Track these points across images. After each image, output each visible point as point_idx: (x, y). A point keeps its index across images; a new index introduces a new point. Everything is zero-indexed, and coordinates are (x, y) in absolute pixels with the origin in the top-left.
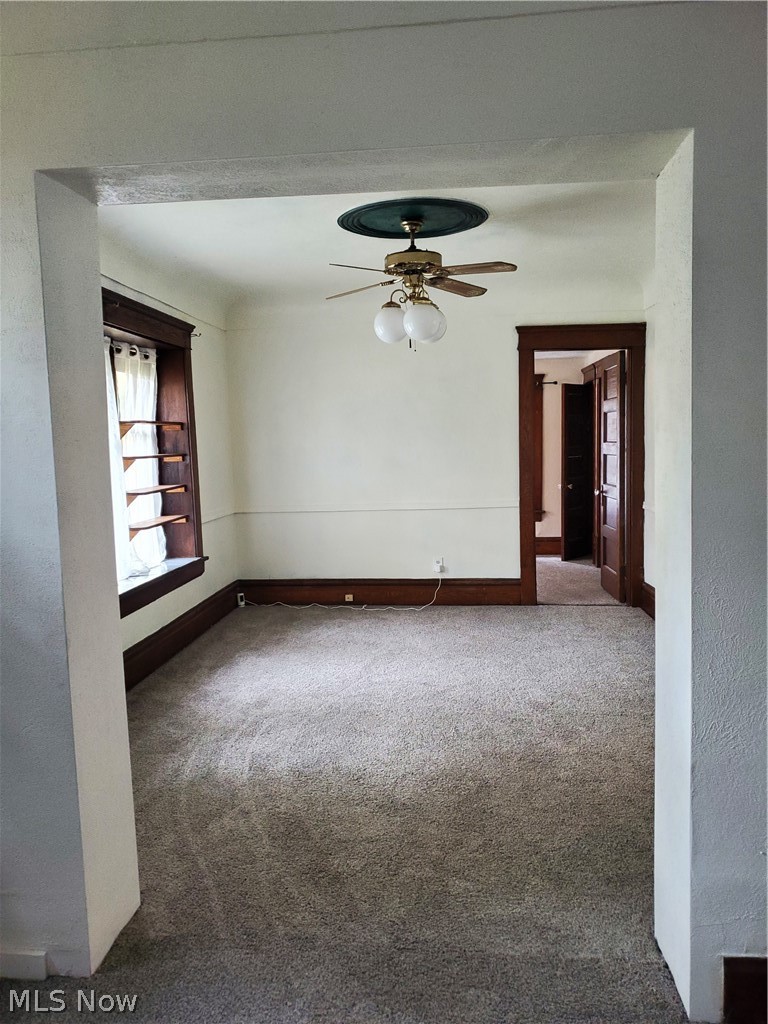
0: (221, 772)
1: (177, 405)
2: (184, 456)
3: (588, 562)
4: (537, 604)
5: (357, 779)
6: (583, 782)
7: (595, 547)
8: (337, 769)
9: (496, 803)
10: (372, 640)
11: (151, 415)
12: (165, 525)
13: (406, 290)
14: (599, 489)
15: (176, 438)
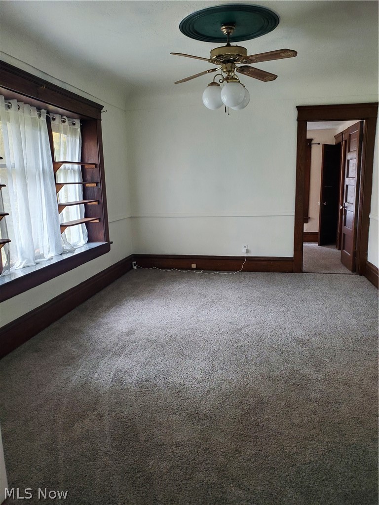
0: (93, 381)
1: (93, 152)
2: (97, 183)
3: (333, 246)
4: (302, 272)
5: (178, 392)
6: (327, 403)
7: (338, 239)
8: (166, 383)
9: (267, 417)
10: (204, 292)
11: (77, 159)
12: (87, 223)
13: (223, 74)
14: (342, 205)
15: (92, 173)
